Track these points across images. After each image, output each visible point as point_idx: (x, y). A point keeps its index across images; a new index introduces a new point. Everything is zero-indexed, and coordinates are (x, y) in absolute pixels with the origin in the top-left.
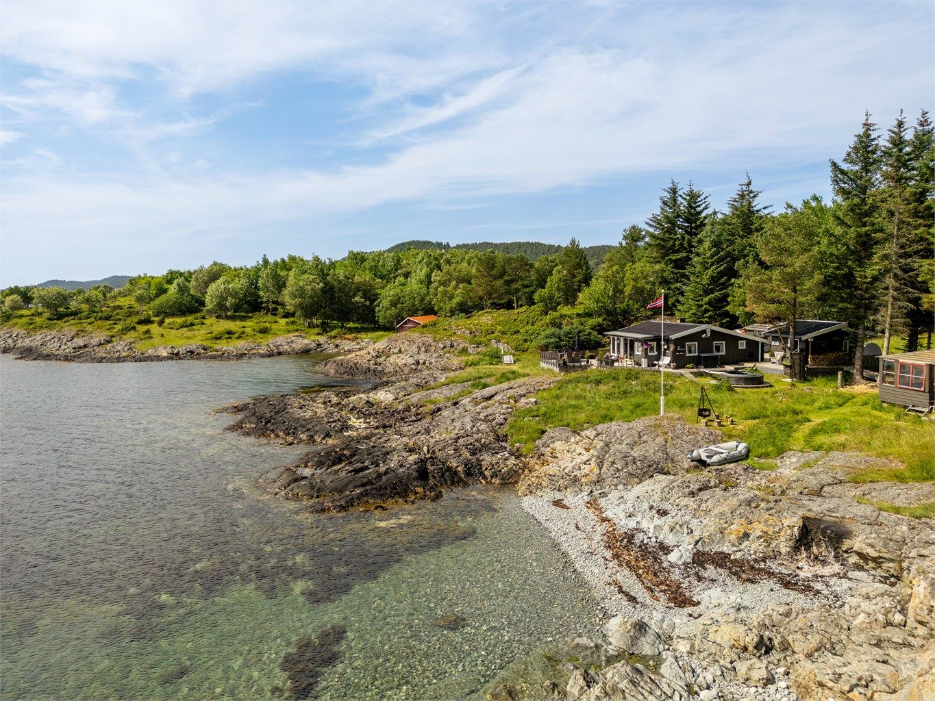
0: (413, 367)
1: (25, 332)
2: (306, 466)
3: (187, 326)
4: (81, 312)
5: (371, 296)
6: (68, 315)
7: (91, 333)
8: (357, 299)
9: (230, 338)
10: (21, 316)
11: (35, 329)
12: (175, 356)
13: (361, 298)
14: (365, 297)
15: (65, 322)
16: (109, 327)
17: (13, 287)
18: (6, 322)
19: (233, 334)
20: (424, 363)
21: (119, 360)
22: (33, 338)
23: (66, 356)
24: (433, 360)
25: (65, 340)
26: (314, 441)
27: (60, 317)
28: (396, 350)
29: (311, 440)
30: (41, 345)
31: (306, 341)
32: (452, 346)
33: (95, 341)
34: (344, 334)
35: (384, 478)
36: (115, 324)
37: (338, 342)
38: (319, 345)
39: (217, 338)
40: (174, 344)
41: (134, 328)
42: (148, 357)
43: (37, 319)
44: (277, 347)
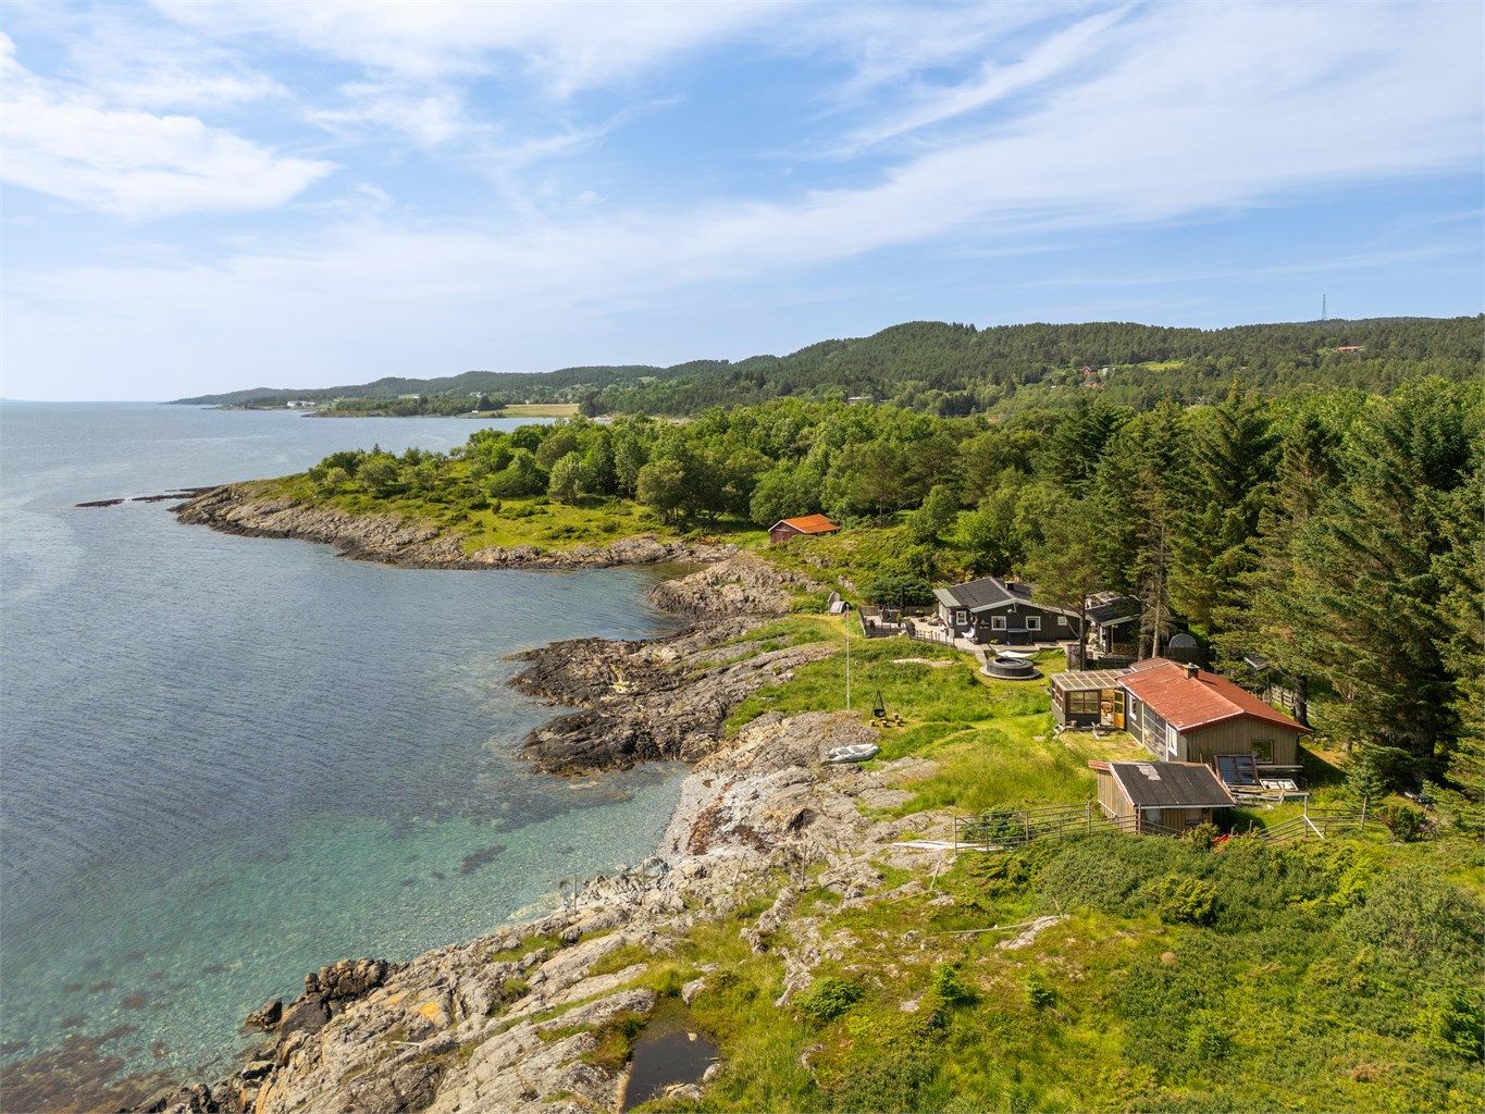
0: (739, 605)
1: (348, 515)
2: (549, 731)
3: (525, 516)
4: (410, 489)
5: (747, 485)
6: (396, 493)
7: (418, 521)
8: (728, 488)
9: (569, 537)
10: (345, 492)
11: (359, 512)
12: (502, 563)
13: (733, 487)
14: (737, 487)
15: (392, 502)
16: (437, 513)
17: (338, 453)
18: (328, 498)
19: (574, 532)
20: (754, 600)
21: (442, 565)
22: (356, 524)
23: (389, 556)
24: (763, 598)
25: (390, 531)
26: (573, 704)
27: (388, 494)
28: (734, 578)
29: (571, 702)
30: (365, 536)
31: (655, 546)
32: (792, 580)
33: (421, 535)
34: (705, 535)
35: (596, 749)
36: (446, 508)
37: (694, 546)
38: (670, 551)
39: (554, 538)
40: (504, 545)
41: (465, 517)
42: (473, 563)
43: (362, 497)
44: (619, 553)
